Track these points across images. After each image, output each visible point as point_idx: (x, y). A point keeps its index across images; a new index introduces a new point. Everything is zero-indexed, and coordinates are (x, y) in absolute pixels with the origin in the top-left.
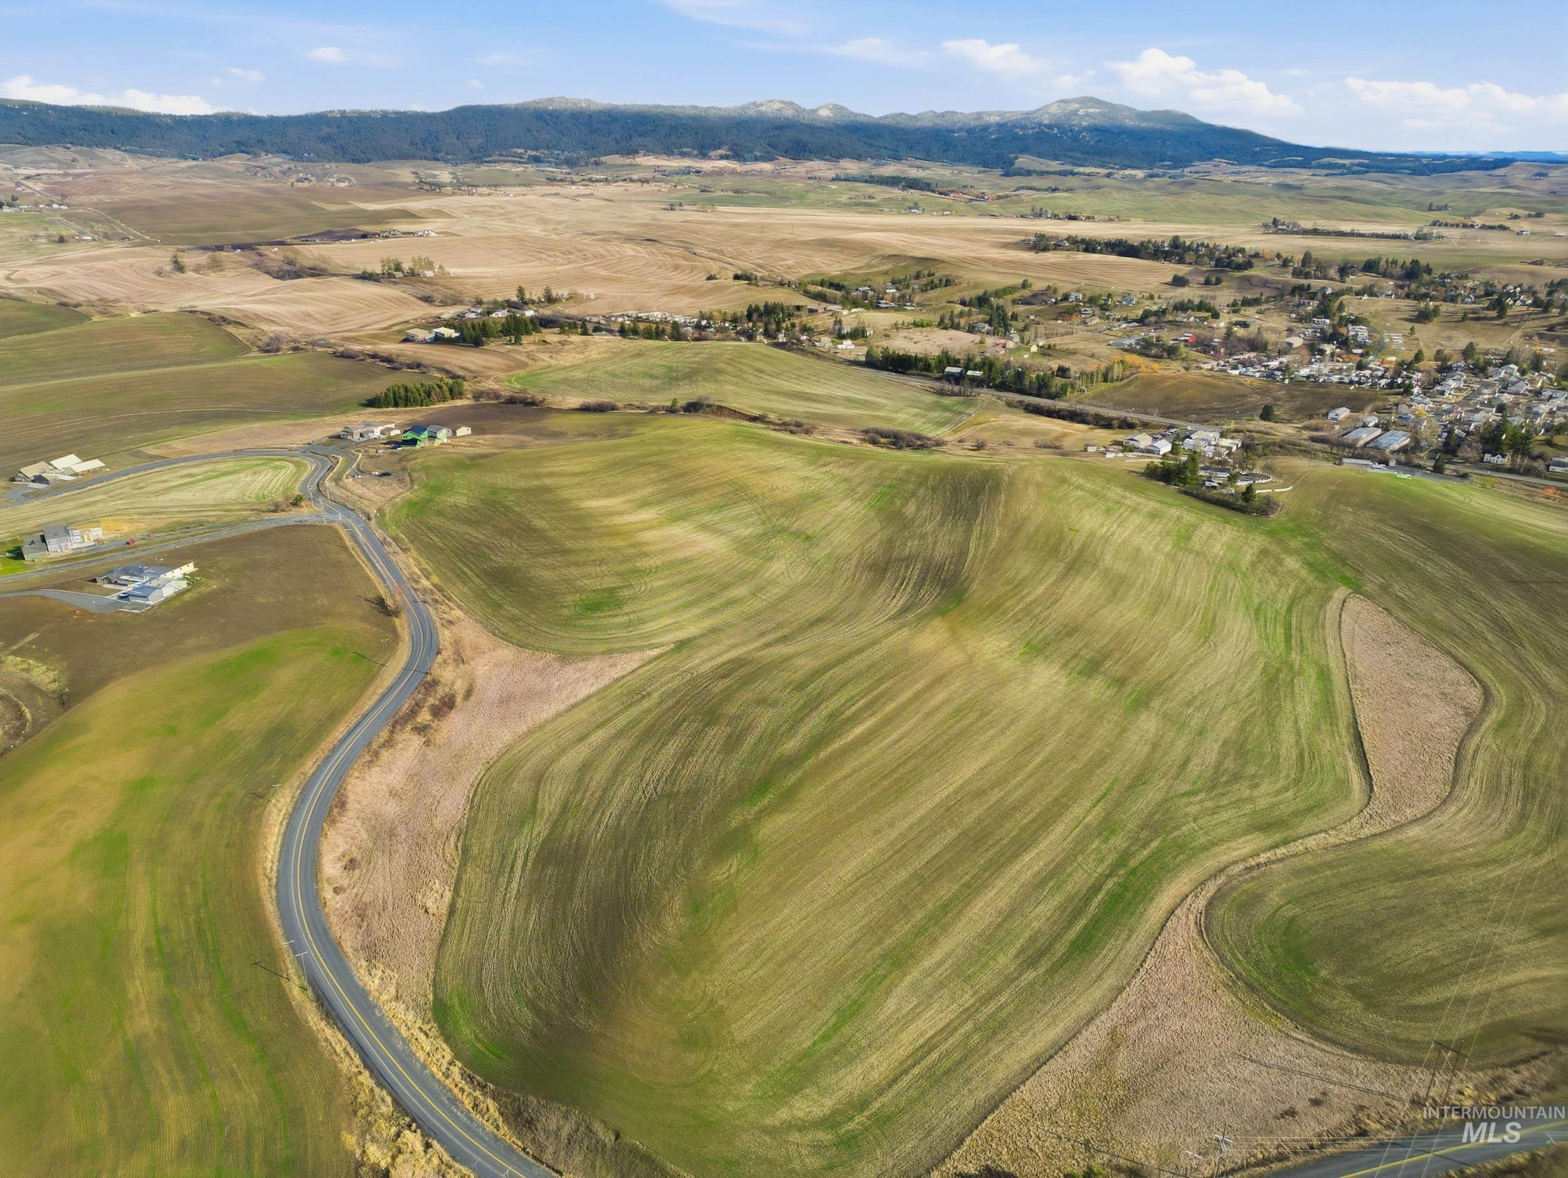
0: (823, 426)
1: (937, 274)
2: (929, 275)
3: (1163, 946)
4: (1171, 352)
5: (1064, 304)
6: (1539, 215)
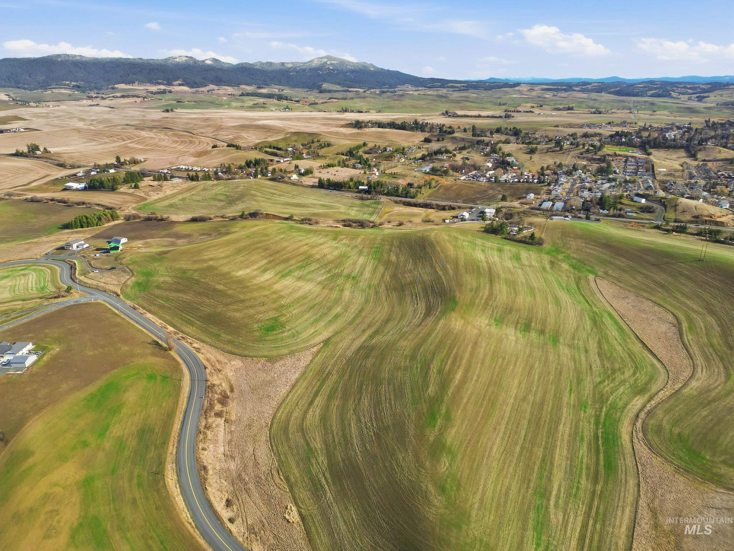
0: (321, 220)
1: (321, 140)
2: (318, 141)
3: (640, 459)
4: (445, 173)
5: (386, 153)
6: (541, 106)
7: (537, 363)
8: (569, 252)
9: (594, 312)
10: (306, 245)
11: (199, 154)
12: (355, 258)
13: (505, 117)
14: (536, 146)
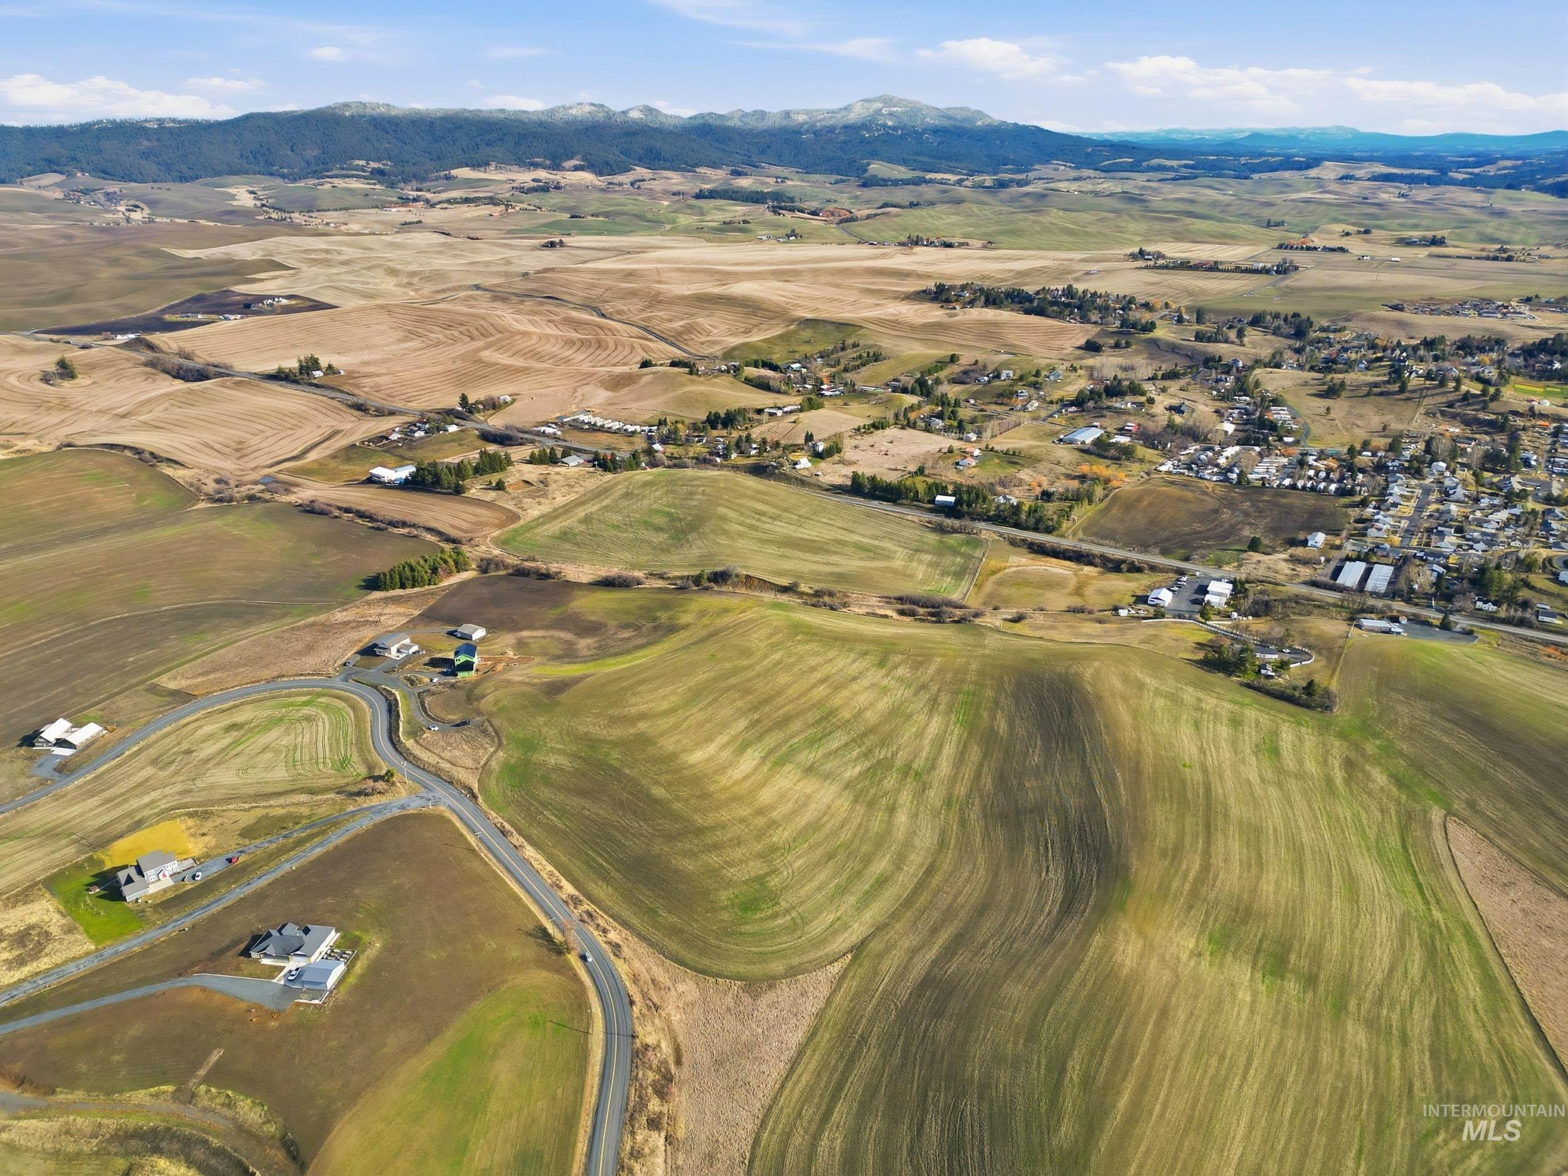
0: (854, 594)
1: (861, 343)
2: (854, 346)
5: (997, 383)
6: (1367, 232)
7: (1294, 1070)
8: (1391, 734)
9: (1434, 924)
10: (823, 681)
11: (617, 383)
12: (922, 718)
13: (1278, 272)
14: (1341, 376)
